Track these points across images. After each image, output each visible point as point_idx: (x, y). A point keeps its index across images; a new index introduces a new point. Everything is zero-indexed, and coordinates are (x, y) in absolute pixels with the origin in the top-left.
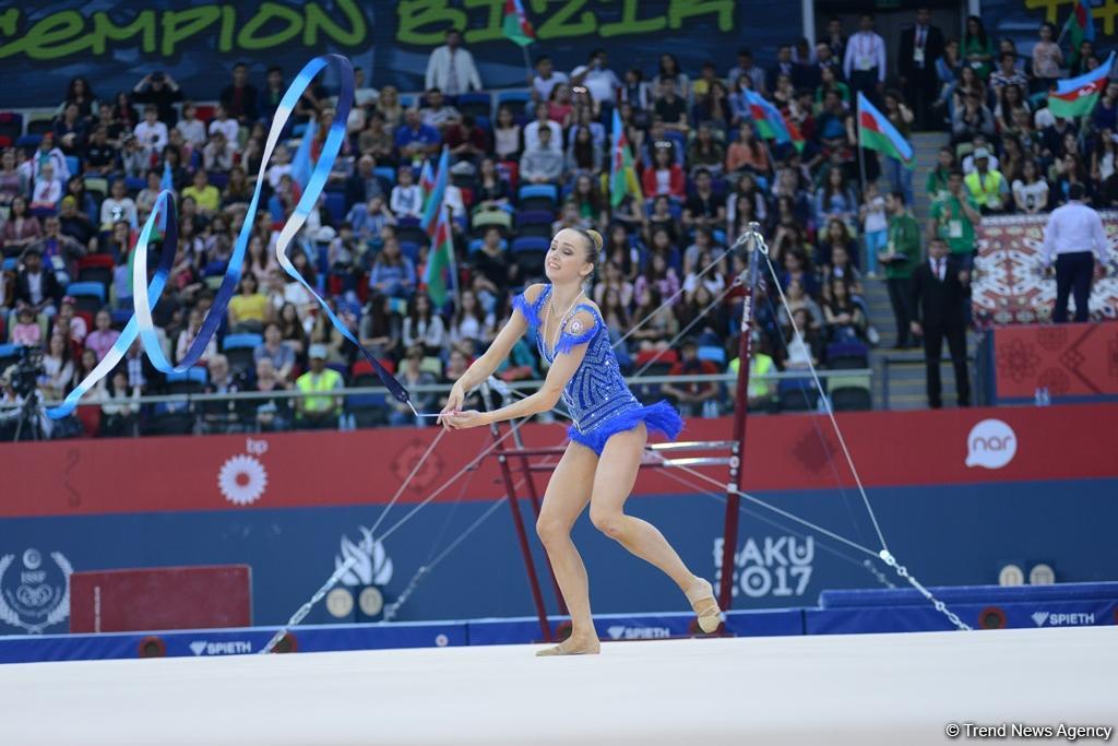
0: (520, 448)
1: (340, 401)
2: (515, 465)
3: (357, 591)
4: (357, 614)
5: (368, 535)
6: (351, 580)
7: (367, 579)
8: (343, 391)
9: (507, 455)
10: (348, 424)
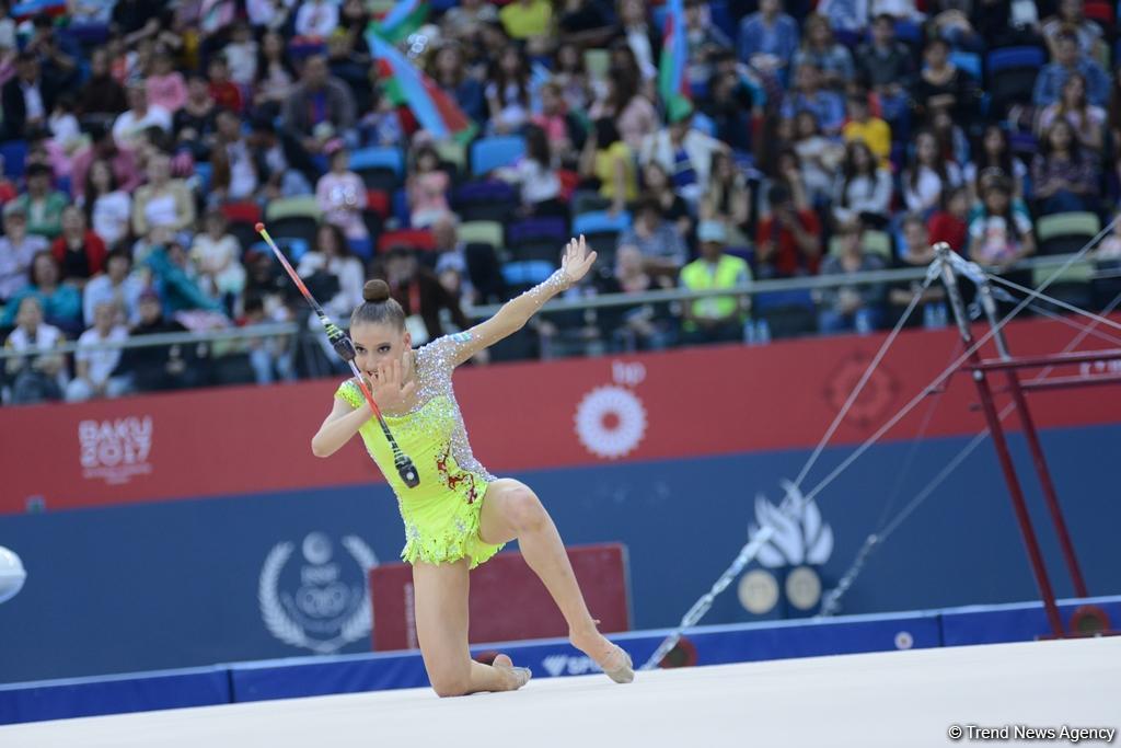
0: (1006, 359)
1: (746, 303)
2: (998, 383)
3: (782, 573)
4: (785, 608)
5: (793, 491)
6: (772, 558)
7: (795, 555)
8: (749, 286)
9: (984, 370)
10: (757, 334)
